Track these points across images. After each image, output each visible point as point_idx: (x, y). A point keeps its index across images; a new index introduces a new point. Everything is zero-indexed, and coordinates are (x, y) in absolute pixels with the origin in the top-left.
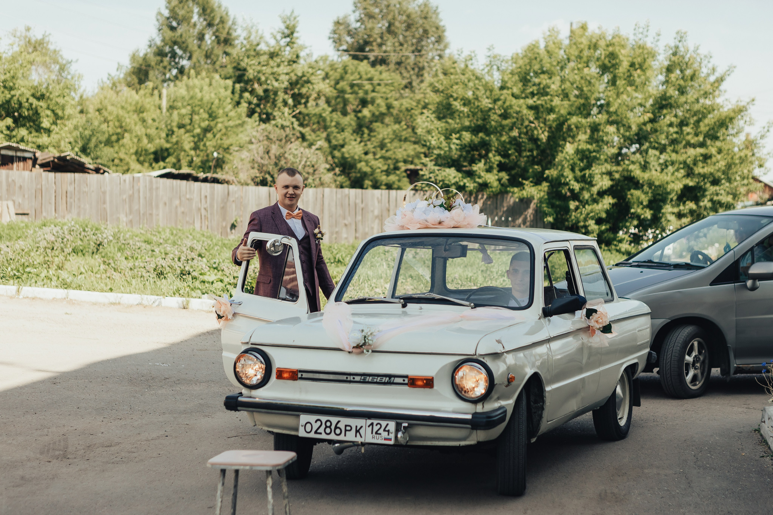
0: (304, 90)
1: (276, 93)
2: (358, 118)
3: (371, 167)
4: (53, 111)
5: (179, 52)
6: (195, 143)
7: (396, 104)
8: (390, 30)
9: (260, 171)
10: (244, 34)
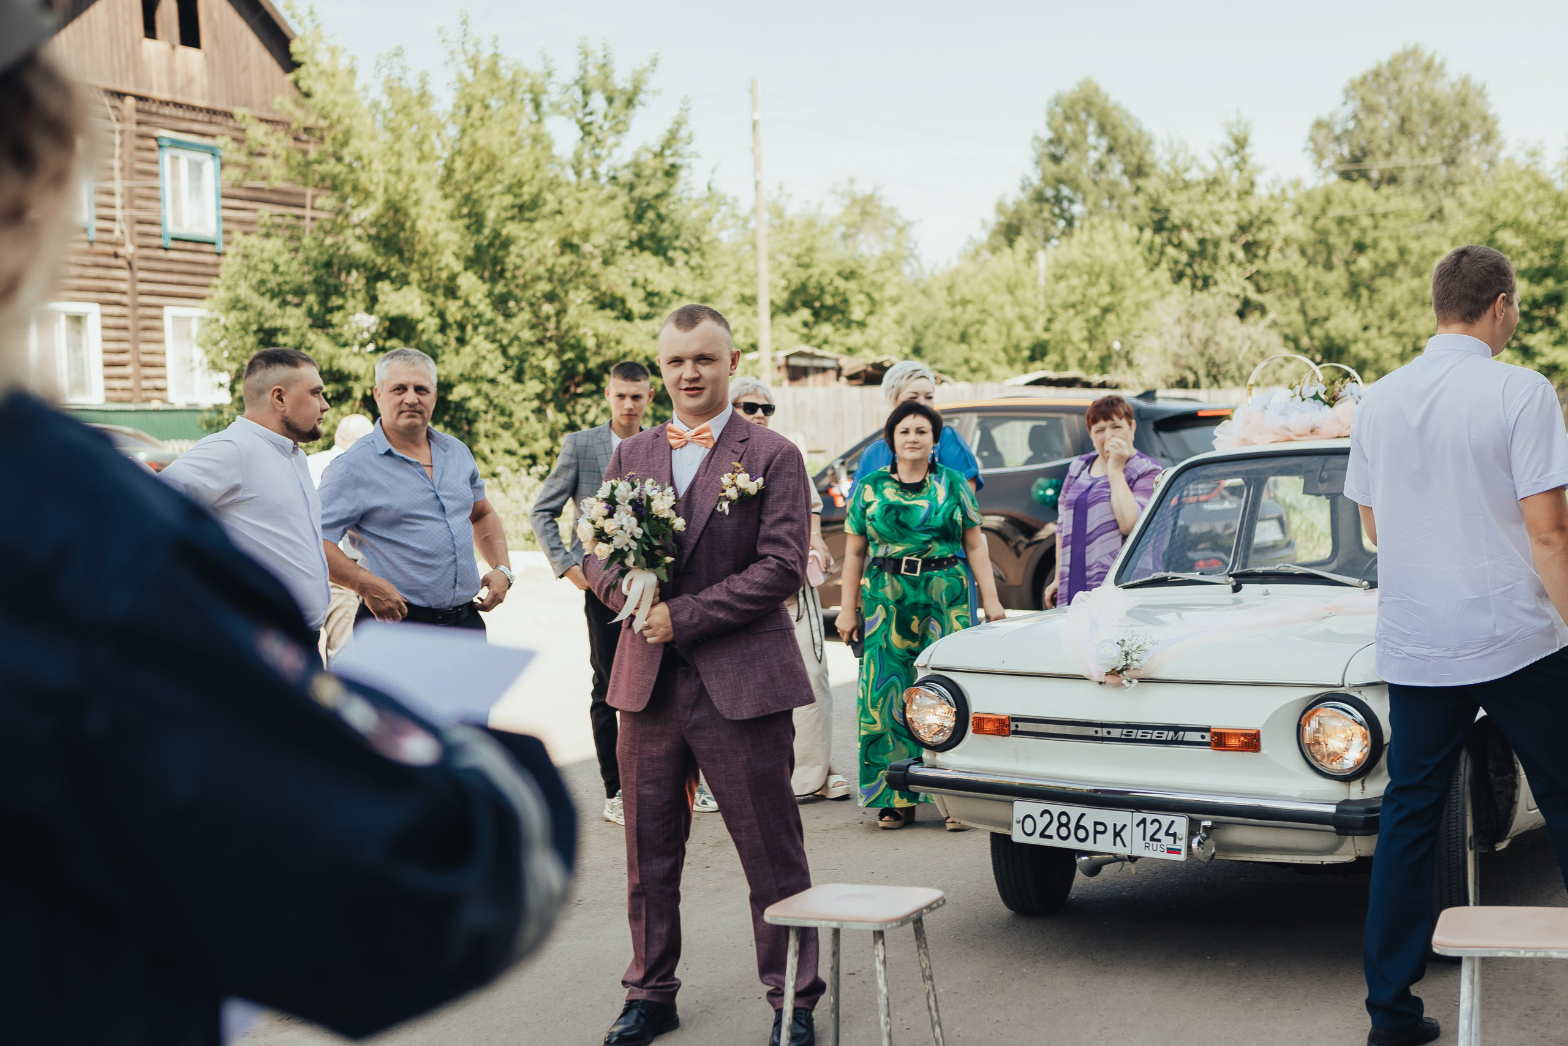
0: (1262, 236)
1: (1217, 244)
2: (1352, 274)
3: (1375, 350)
4: (869, 295)
5: (1065, 191)
6: (1090, 331)
7: (1414, 246)
8: (1404, 127)
9: (1176, 364)
10: (1167, 157)
